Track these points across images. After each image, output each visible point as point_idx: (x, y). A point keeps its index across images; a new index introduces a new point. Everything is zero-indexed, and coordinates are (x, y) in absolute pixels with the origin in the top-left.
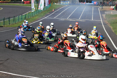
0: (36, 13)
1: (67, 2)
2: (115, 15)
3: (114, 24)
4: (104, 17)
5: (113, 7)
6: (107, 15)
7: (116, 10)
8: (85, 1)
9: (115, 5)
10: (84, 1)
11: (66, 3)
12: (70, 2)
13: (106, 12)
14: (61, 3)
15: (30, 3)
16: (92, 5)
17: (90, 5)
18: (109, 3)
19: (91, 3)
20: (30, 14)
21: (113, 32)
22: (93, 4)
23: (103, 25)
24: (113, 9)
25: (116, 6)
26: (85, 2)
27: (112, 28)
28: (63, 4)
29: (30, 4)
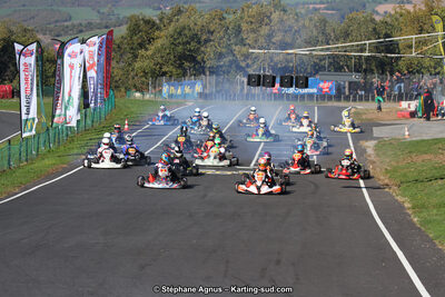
0: (42, 140)
1: (193, 86)
2: (423, 141)
3: (419, 185)
4: (370, 151)
5: (413, 105)
6: (382, 145)
7: (428, 119)
8: (278, 79)
9: (419, 94)
10: (274, 78)
11: (187, 90)
12: (204, 87)
13: (377, 132)
14: (165, 89)
15: (16, 93)
16: (311, 96)
17: (303, 96)
18: (392, 87)
19: (306, 87)
20: (15, 148)
21: (412, 224)
22: (315, 90)
23: (364, 190)
24: (413, 115)
25: (425, 101)
26: (277, 85)
27: (407, 205)
28: (171, 96)
29: (15, 100)
